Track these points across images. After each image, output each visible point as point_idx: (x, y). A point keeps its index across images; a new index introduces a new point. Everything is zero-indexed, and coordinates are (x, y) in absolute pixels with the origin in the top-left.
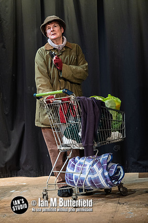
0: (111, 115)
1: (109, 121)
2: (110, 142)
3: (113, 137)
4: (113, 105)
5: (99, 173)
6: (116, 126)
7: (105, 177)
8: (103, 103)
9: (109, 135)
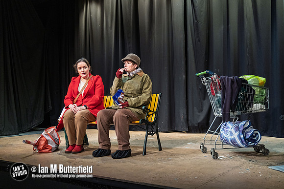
0: (254, 91)
1: (251, 95)
2: (251, 111)
3: (255, 108)
4: (256, 82)
5: (236, 135)
6: (258, 99)
7: (240, 138)
8: (245, 81)
9: (251, 106)
